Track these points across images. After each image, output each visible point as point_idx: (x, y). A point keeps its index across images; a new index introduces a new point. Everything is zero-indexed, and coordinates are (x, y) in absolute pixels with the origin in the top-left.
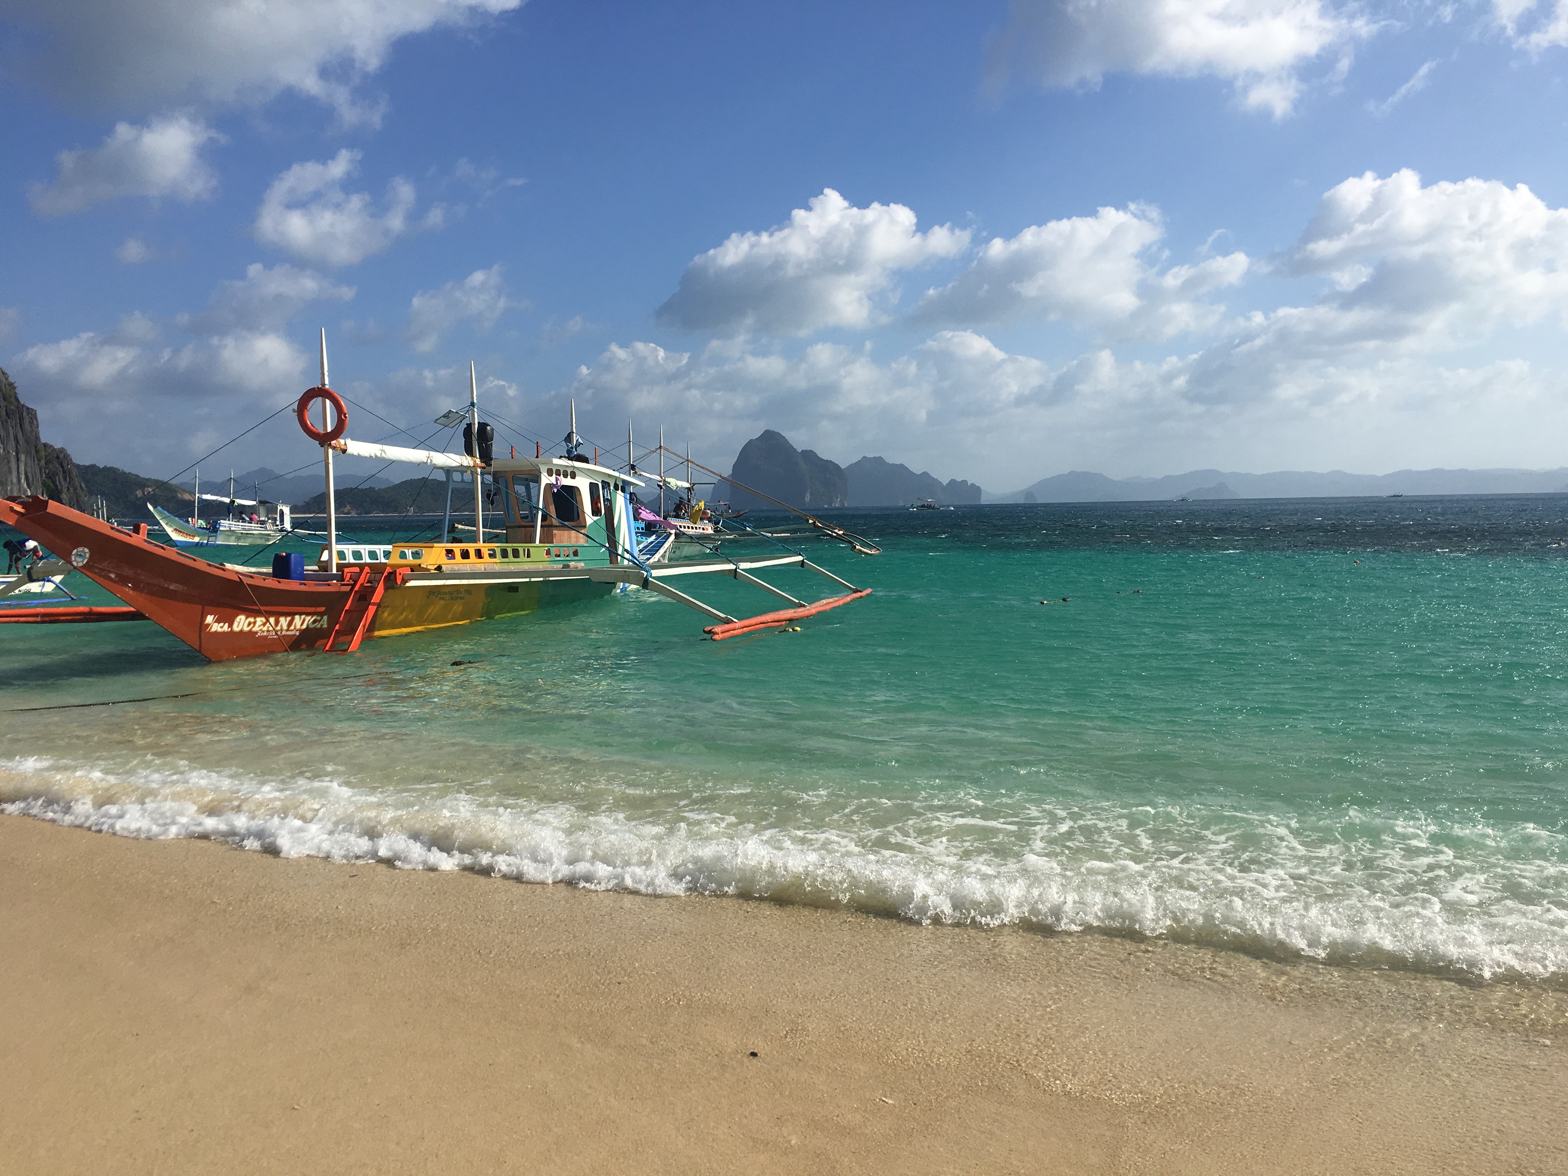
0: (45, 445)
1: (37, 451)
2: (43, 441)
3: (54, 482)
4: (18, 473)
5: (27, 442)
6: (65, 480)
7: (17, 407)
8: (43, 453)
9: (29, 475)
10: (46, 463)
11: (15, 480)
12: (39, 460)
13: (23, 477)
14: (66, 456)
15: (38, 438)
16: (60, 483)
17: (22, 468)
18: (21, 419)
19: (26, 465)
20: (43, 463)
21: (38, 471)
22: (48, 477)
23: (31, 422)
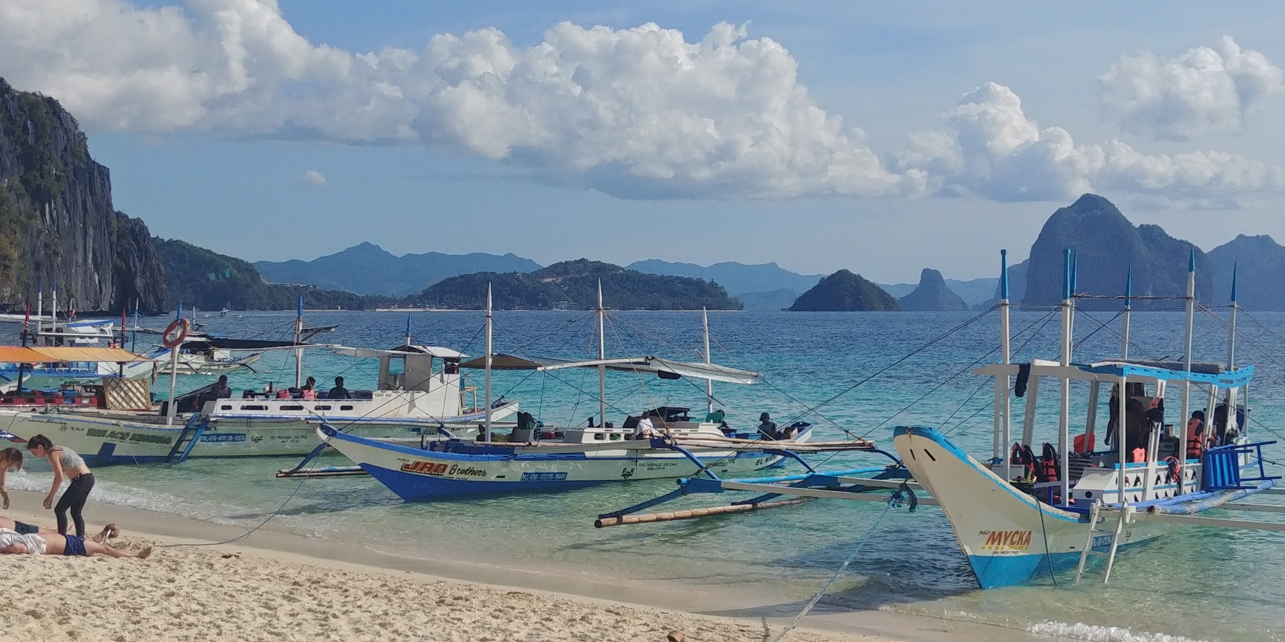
0: (119, 214)
1: (108, 223)
2: (116, 209)
3: (128, 265)
4: (85, 252)
5: (97, 208)
6: (140, 261)
7: (87, 164)
8: (114, 224)
9: (98, 254)
10: (118, 238)
11: (80, 261)
12: (110, 235)
13: (90, 256)
14: (143, 229)
15: (109, 205)
16: (135, 265)
17: (90, 244)
18: (91, 179)
19: (94, 241)
20: (114, 238)
21: (108, 250)
22: (119, 255)
23: (103, 185)
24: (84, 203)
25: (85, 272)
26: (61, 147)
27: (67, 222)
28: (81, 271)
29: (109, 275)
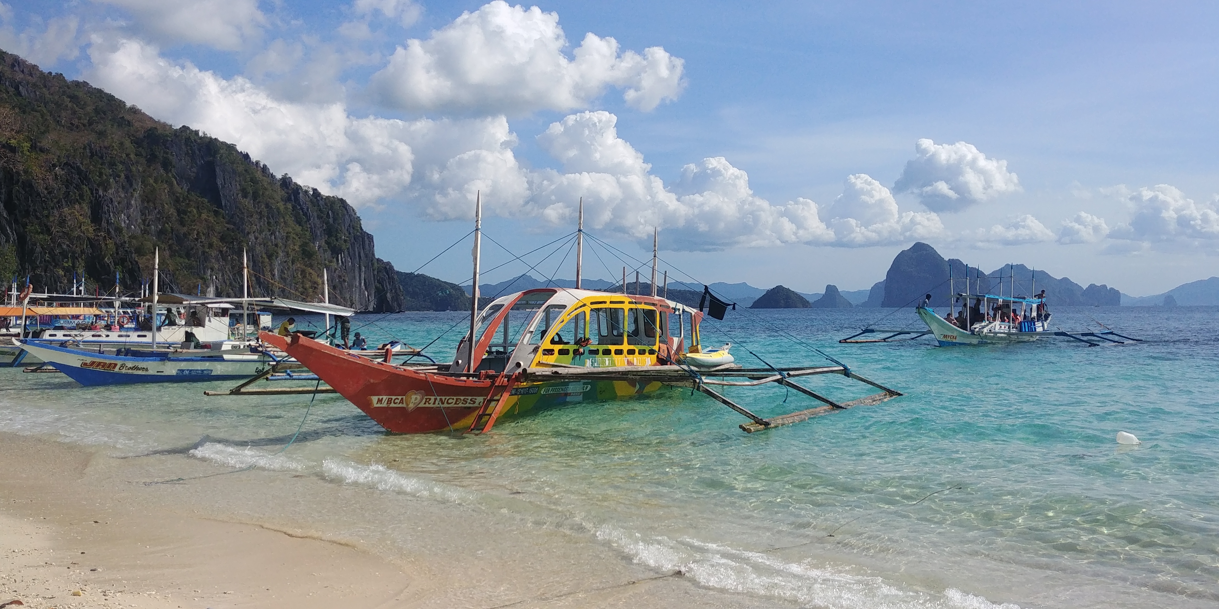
0: (378, 260)
1: (373, 264)
2: (377, 257)
3: (383, 286)
4: (360, 279)
5: (367, 256)
6: (390, 284)
7: (361, 233)
8: (376, 265)
9: (367, 281)
10: (378, 273)
11: (358, 284)
12: (373, 270)
13: (363, 282)
14: (391, 267)
15: (373, 255)
16: (386, 286)
17: (363, 275)
18: (363, 241)
19: (365, 274)
20: (376, 273)
21: (372, 279)
22: (379, 282)
23: (370, 244)
24: (359, 253)
25: (360, 291)
26: (347, 225)
27: (350, 264)
28: (358, 291)
29: (373, 292)
